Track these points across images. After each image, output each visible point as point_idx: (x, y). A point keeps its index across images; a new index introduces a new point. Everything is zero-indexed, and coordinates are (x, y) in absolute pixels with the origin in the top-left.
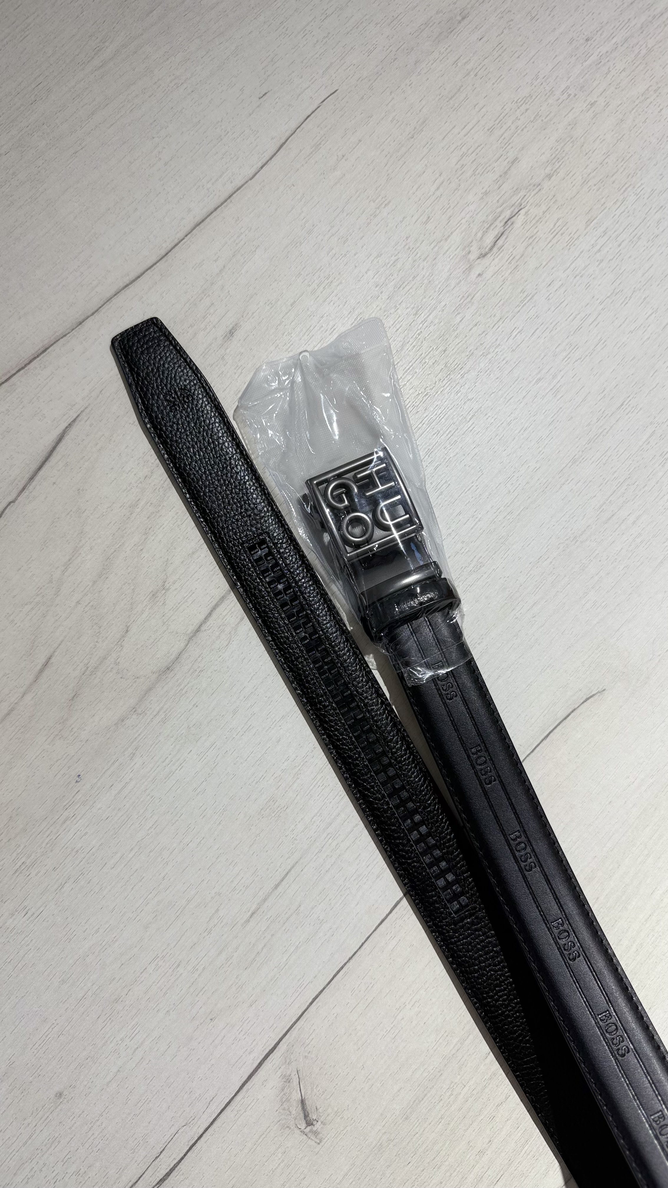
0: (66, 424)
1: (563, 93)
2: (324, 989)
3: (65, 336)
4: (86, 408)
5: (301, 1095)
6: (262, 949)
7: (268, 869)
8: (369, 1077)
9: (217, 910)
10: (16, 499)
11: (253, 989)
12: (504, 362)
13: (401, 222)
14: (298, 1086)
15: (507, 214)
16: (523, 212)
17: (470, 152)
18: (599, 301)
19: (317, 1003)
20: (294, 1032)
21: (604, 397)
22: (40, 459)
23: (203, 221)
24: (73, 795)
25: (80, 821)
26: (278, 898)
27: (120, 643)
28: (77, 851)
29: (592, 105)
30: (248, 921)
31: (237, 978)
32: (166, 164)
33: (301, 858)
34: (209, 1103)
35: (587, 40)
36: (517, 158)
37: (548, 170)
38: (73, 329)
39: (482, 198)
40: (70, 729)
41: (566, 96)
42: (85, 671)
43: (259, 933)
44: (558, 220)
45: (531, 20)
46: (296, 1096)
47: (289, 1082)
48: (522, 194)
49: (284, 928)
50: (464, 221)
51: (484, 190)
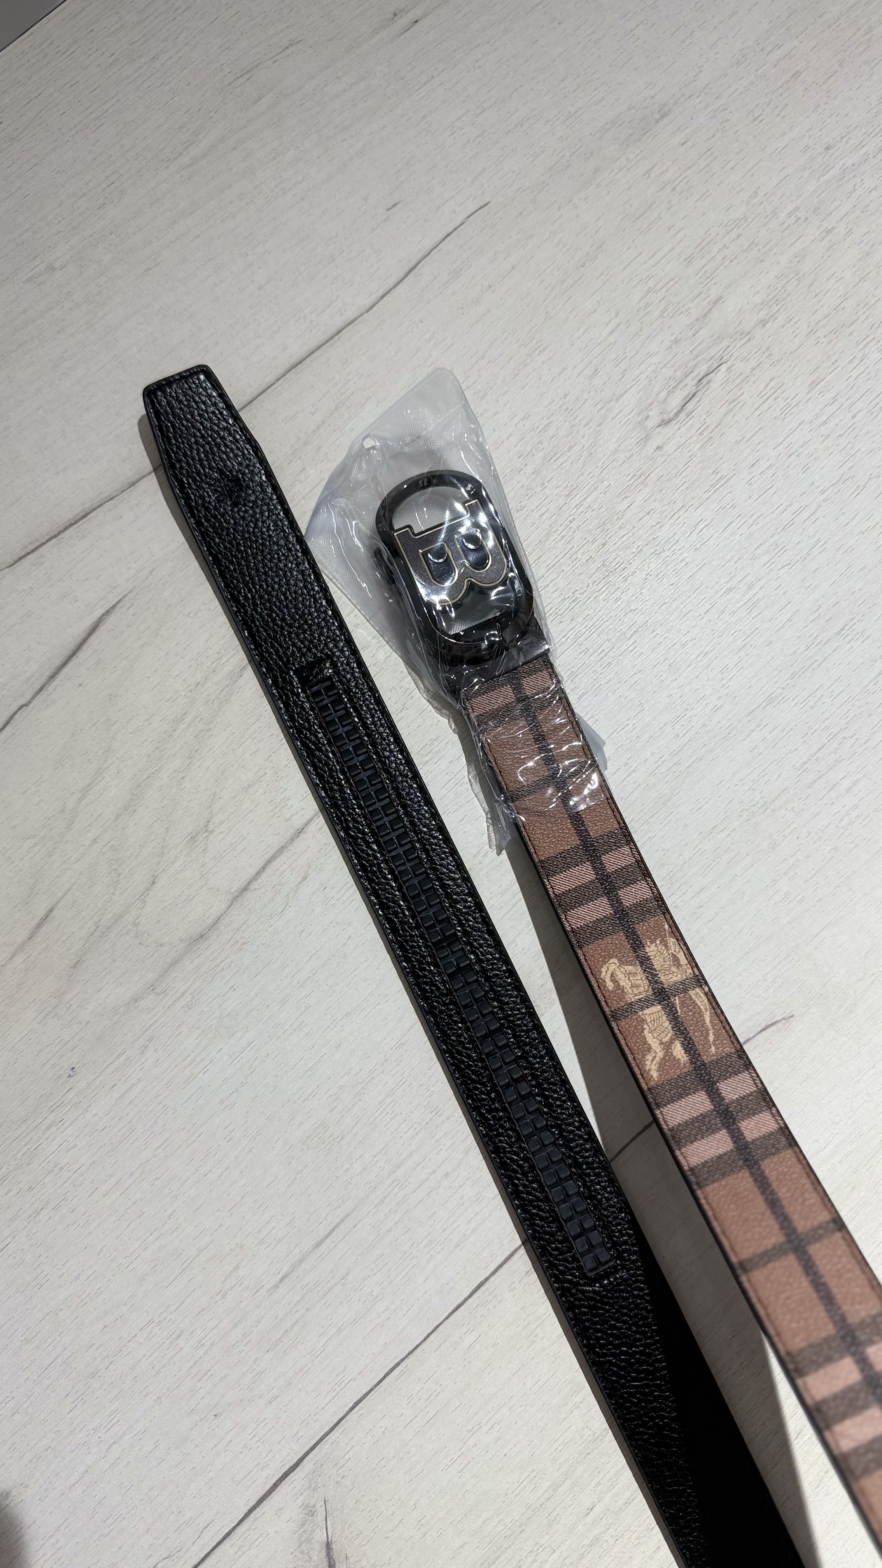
0: (103, 611)
1: (789, 215)
2: (371, 1390)
3: (112, 499)
4: (130, 592)
5: (327, 1536)
6: (293, 1326)
7: (309, 1220)
8: (423, 1521)
9: (237, 1268)
10: (30, 702)
11: (275, 1380)
12: (683, 563)
13: (559, 374)
14: (324, 1522)
15: (703, 369)
16: (723, 368)
17: (658, 287)
18: (820, 489)
19: (361, 1408)
20: (325, 1447)
21: (817, 618)
22: (66, 653)
23: (301, 362)
24: (63, 1093)
25: (69, 1129)
26: (319, 1259)
27: (142, 897)
28: (62, 1168)
29: (829, 232)
30: (276, 1286)
31: (255, 1362)
32: (260, 288)
33: (354, 1209)
34: (202, 1532)
35: (827, 149)
36: (721, 298)
37: (762, 314)
38: (123, 491)
39: (670, 347)
40: (68, 1005)
41: (793, 219)
42: (95, 930)
43: (289, 1304)
44: (772, 380)
45: (754, 120)
46: (320, 1536)
47: (313, 1515)
48: (725, 344)
49: (323, 1302)
50: (643, 376)
51: (674, 337)
